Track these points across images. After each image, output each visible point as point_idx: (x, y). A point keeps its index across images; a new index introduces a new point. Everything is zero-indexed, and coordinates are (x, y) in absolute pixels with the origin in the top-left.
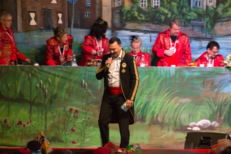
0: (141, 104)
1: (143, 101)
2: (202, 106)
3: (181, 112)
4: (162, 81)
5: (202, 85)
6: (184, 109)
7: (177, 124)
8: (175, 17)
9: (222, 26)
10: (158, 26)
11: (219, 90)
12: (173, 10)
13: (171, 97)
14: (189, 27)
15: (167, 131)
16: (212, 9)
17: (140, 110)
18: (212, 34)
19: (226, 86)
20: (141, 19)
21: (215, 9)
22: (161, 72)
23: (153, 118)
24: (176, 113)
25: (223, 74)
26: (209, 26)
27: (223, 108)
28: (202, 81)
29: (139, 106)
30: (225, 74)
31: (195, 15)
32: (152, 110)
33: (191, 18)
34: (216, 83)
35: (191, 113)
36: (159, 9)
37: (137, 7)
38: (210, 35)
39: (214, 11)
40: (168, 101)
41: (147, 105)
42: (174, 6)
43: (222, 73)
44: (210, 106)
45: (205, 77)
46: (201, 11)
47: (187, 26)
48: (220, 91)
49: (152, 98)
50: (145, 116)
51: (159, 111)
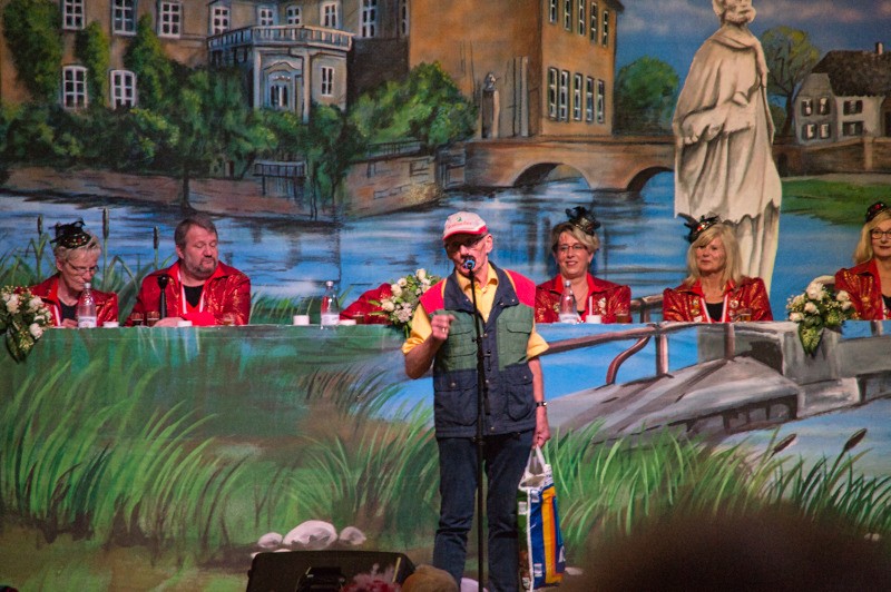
0: (72, 470)
1: (80, 459)
2: (304, 473)
3: (227, 497)
4: (153, 380)
5: (306, 393)
6: (238, 484)
7: (210, 542)
8: (196, 143)
9: (371, 179)
10: (132, 178)
11: (367, 409)
12: (187, 121)
13: (188, 439)
14: (248, 180)
15: (174, 568)
16: (333, 114)
17: (71, 491)
18: (334, 209)
19: (391, 395)
20: (68, 153)
21: (345, 115)
22: (148, 345)
23: (119, 520)
24: (209, 500)
25: (379, 351)
26: (322, 178)
27: (380, 476)
28: (302, 377)
29: (67, 477)
30: (387, 350)
31: (271, 136)
32: (118, 489)
33: (256, 149)
34: (354, 385)
35: (265, 499)
36: (134, 115)
37: (51, 108)
38: (327, 212)
39: (342, 123)
40: (175, 455)
41: (98, 473)
42: (191, 103)
43: (375, 346)
44: (335, 471)
45: (313, 363)
46: (290, 123)
47: (240, 178)
48: (370, 412)
49: (118, 445)
50: (90, 515)
51: (141, 492)
